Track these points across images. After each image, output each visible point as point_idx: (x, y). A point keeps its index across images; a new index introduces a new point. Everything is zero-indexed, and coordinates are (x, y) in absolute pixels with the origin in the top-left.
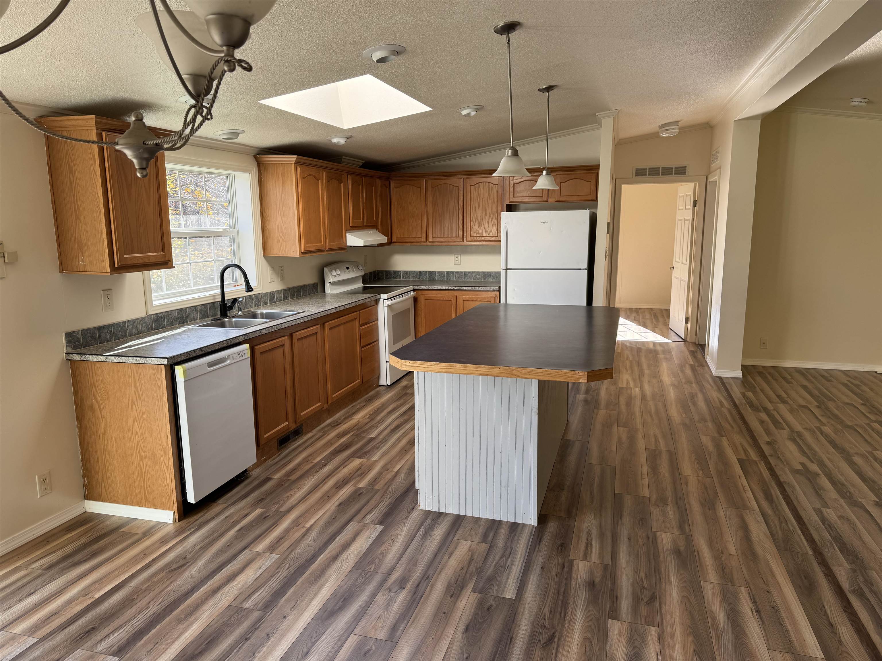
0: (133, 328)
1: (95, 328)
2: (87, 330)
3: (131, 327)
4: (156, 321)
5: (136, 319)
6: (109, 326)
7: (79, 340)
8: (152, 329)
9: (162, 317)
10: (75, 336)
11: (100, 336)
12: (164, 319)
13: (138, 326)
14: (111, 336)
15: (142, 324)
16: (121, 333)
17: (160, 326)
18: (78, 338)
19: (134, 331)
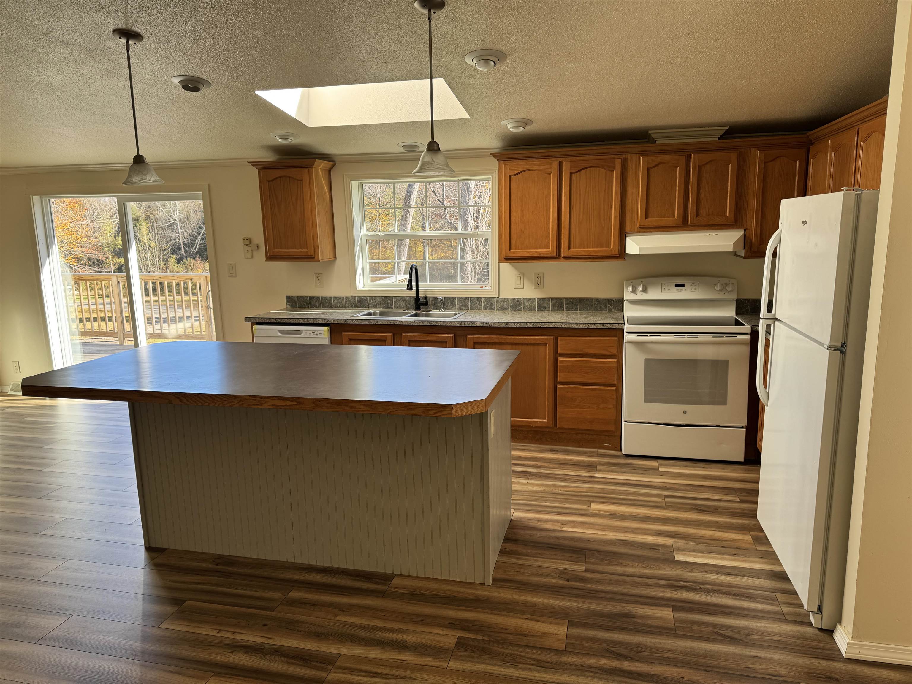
0: (338, 303)
1: (307, 297)
2: (301, 297)
3: (336, 301)
4: (359, 301)
5: (341, 297)
6: (318, 298)
7: (295, 302)
8: (355, 307)
9: (365, 299)
10: (293, 299)
11: (310, 303)
12: (368, 302)
13: (343, 302)
14: (319, 304)
15: (346, 302)
16: (327, 304)
17: (363, 306)
18: (295, 301)
19: (339, 305)
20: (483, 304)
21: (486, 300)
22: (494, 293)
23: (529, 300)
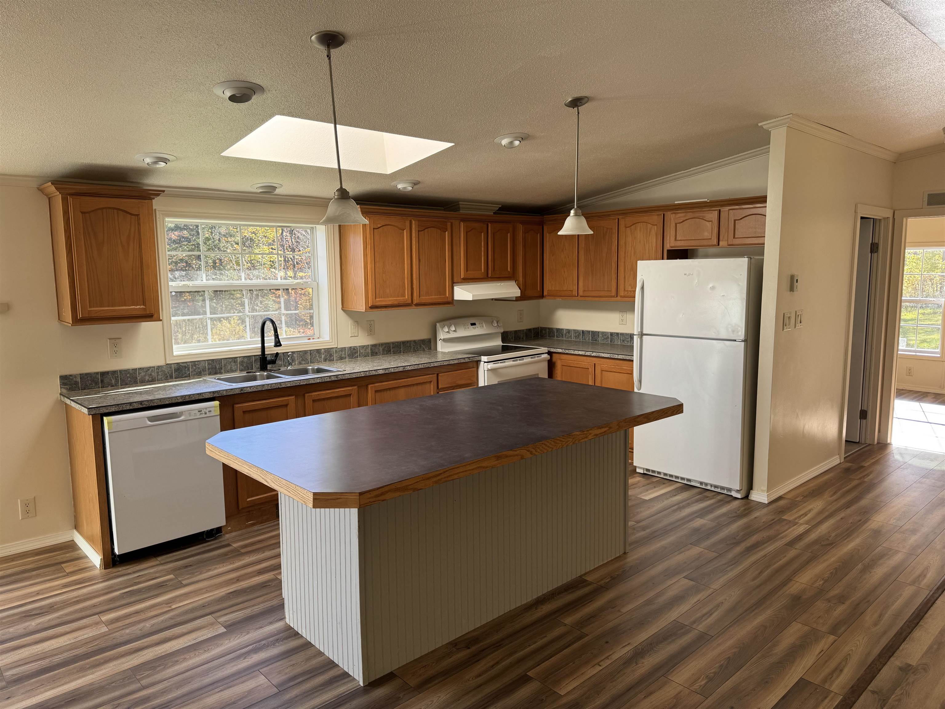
0: (145, 375)
1: (97, 373)
2: (87, 374)
3: (143, 374)
4: (177, 370)
5: (150, 367)
6: (114, 372)
7: (76, 383)
8: (171, 377)
9: (185, 367)
10: (72, 379)
11: (102, 381)
12: (189, 369)
13: (153, 374)
14: (117, 381)
15: (158, 372)
16: (129, 379)
17: (182, 375)
18: (76, 381)
19: (147, 378)
20: (323, 356)
21: (325, 351)
22: (333, 343)
23: (363, 347)
